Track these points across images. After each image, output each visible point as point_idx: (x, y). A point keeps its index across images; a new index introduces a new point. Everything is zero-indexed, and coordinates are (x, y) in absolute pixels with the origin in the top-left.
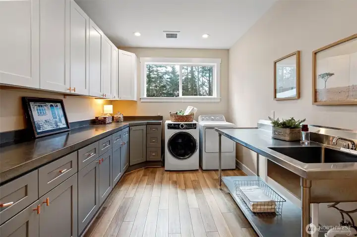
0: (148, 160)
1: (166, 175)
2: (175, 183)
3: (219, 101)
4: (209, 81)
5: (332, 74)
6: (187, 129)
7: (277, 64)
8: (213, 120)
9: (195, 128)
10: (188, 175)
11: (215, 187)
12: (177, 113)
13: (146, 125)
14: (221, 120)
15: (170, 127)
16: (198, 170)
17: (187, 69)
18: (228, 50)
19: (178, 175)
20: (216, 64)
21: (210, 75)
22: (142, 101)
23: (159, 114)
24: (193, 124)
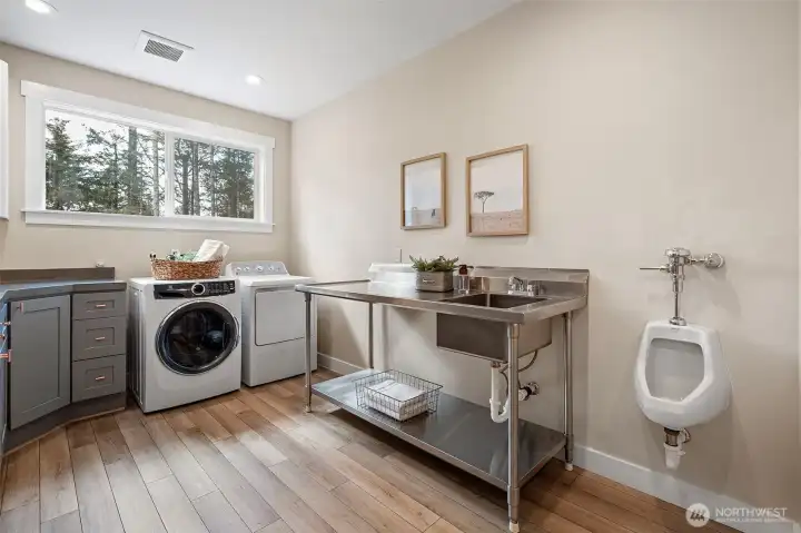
0: (74, 400)
1: (155, 424)
2: (197, 433)
3: (270, 231)
4: (185, 184)
5: (491, 194)
6: (210, 295)
7: (407, 168)
8: (260, 273)
9: (233, 291)
10: (217, 407)
11: (297, 411)
12: (173, 258)
13: (72, 294)
14: (279, 272)
15: (161, 292)
16: (237, 390)
17: (115, 145)
18: (288, 124)
19: (190, 413)
20: (262, 148)
21: (185, 170)
22: (29, 220)
23: (103, 262)
24: (228, 283)
